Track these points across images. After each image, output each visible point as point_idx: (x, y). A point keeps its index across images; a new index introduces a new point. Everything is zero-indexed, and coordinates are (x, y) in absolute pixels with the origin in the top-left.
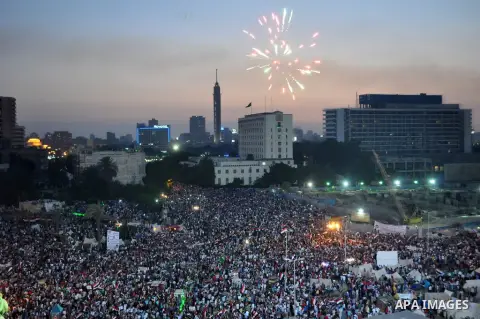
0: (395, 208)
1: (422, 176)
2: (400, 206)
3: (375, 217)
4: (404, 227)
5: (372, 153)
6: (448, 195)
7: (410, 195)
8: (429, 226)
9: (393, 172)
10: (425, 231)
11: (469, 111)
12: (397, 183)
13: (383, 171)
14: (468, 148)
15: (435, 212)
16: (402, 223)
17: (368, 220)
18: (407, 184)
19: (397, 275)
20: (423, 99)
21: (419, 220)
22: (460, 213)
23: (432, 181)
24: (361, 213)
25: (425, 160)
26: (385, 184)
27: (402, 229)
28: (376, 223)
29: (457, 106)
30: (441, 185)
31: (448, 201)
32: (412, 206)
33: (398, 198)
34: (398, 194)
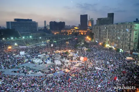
0: (24, 43)
1: (29, 36)
2: (24, 42)
3: (19, 45)
4: (26, 46)
5: (17, 31)
6: (34, 39)
7: (26, 40)
8: (30, 46)
9: (23, 35)
10: (30, 47)
11: (37, 23)
12: (24, 37)
13: (20, 35)
14: (37, 30)
15: (32, 43)
16: (25, 45)
17: (18, 45)
18: (26, 37)
19: (24, 56)
20: (28, 20)
21: (28, 45)
22: (36, 43)
23: (31, 37)
24: (16, 44)
25: (29, 32)
26: (21, 38)
27: (25, 47)
28: (20, 46)
29: (35, 22)
30: (33, 37)
31: (34, 40)
32: (27, 42)
33: (24, 41)
34: (24, 40)
